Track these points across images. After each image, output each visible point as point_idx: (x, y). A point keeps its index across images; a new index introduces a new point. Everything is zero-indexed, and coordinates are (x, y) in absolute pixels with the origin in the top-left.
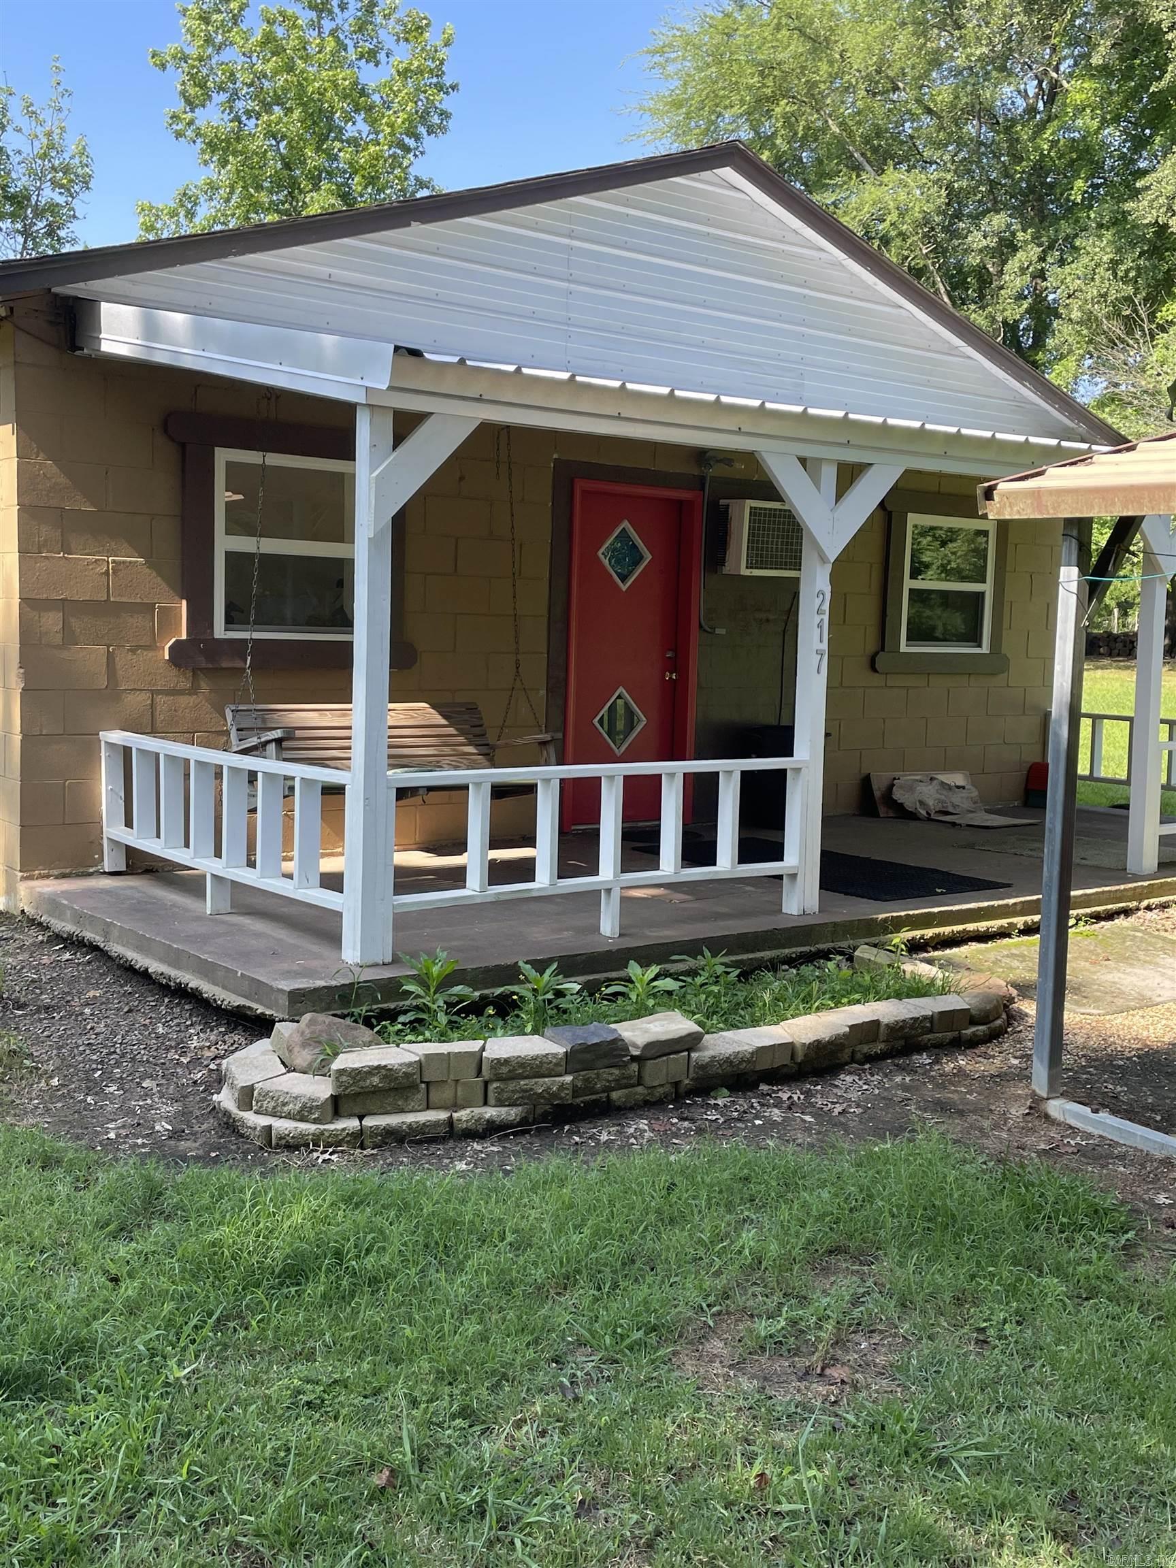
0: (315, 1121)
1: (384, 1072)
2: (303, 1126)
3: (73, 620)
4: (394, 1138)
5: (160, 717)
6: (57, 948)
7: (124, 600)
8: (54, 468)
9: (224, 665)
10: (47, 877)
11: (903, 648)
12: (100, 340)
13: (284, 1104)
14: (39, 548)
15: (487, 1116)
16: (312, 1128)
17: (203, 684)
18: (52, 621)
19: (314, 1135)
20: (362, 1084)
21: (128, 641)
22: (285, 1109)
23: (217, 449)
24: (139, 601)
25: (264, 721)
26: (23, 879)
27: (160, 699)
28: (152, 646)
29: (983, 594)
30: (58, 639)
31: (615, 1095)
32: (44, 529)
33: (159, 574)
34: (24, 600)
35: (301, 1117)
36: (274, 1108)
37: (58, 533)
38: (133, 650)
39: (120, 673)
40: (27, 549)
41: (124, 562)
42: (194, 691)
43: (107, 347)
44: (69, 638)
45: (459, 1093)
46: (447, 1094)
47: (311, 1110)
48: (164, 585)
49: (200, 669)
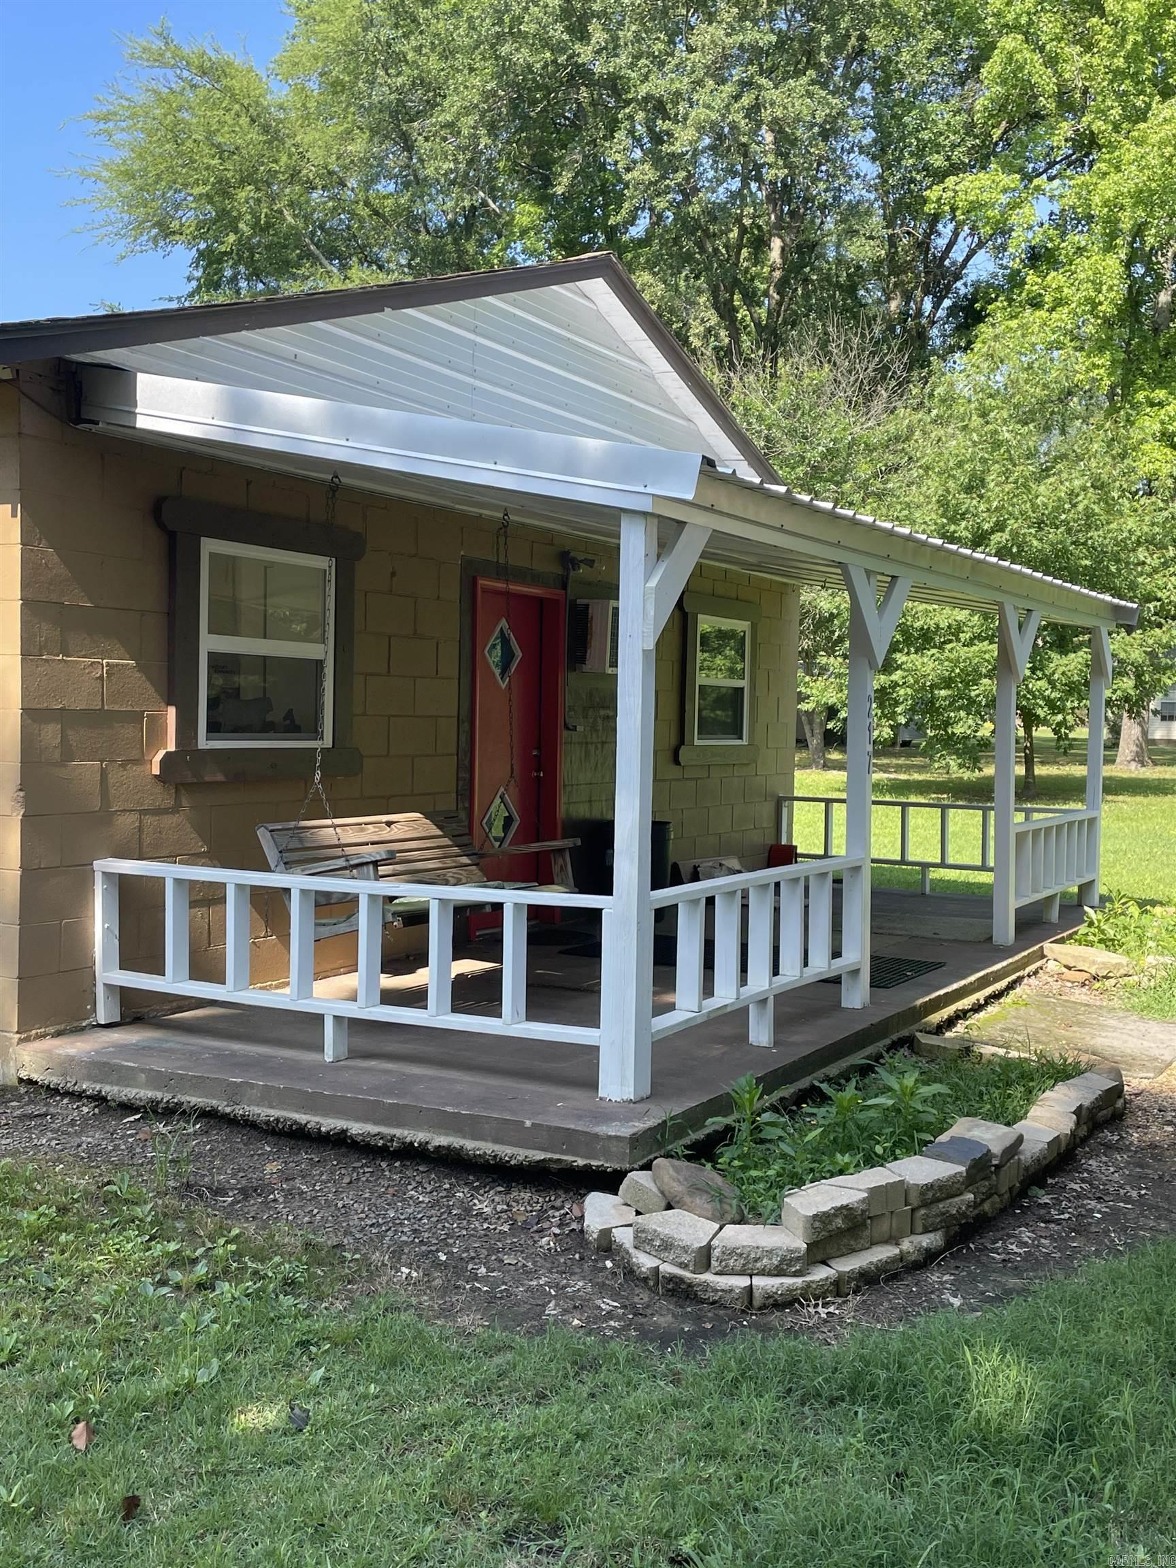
0: (796, 1274)
1: (845, 1212)
2: (788, 1281)
3: (70, 732)
4: (868, 1279)
5: (147, 840)
6: (132, 1119)
7: (116, 708)
8: (56, 557)
9: (207, 779)
10: (44, 1036)
11: (697, 742)
12: (135, 414)
13: (756, 1260)
14: (40, 649)
15: (924, 1244)
16: (798, 1281)
17: (185, 802)
18: (51, 733)
19: (802, 1289)
20: (830, 1227)
21: (119, 755)
22: (758, 1265)
23: (202, 539)
24: (130, 708)
25: (301, 840)
26: (21, 1041)
27: (148, 820)
28: (141, 760)
29: (742, 689)
30: (57, 755)
31: (986, 1206)
32: (45, 626)
33: (149, 679)
34: (26, 711)
35: (779, 1272)
36: (744, 1265)
37: (58, 633)
38: (123, 765)
39: (112, 791)
40: (30, 650)
41: (117, 665)
42: (175, 810)
43: (142, 423)
44: (68, 754)
45: (894, 1225)
46: (884, 1227)
47: (791, 1262)
48: (151, 691)
49: (183, 784)
